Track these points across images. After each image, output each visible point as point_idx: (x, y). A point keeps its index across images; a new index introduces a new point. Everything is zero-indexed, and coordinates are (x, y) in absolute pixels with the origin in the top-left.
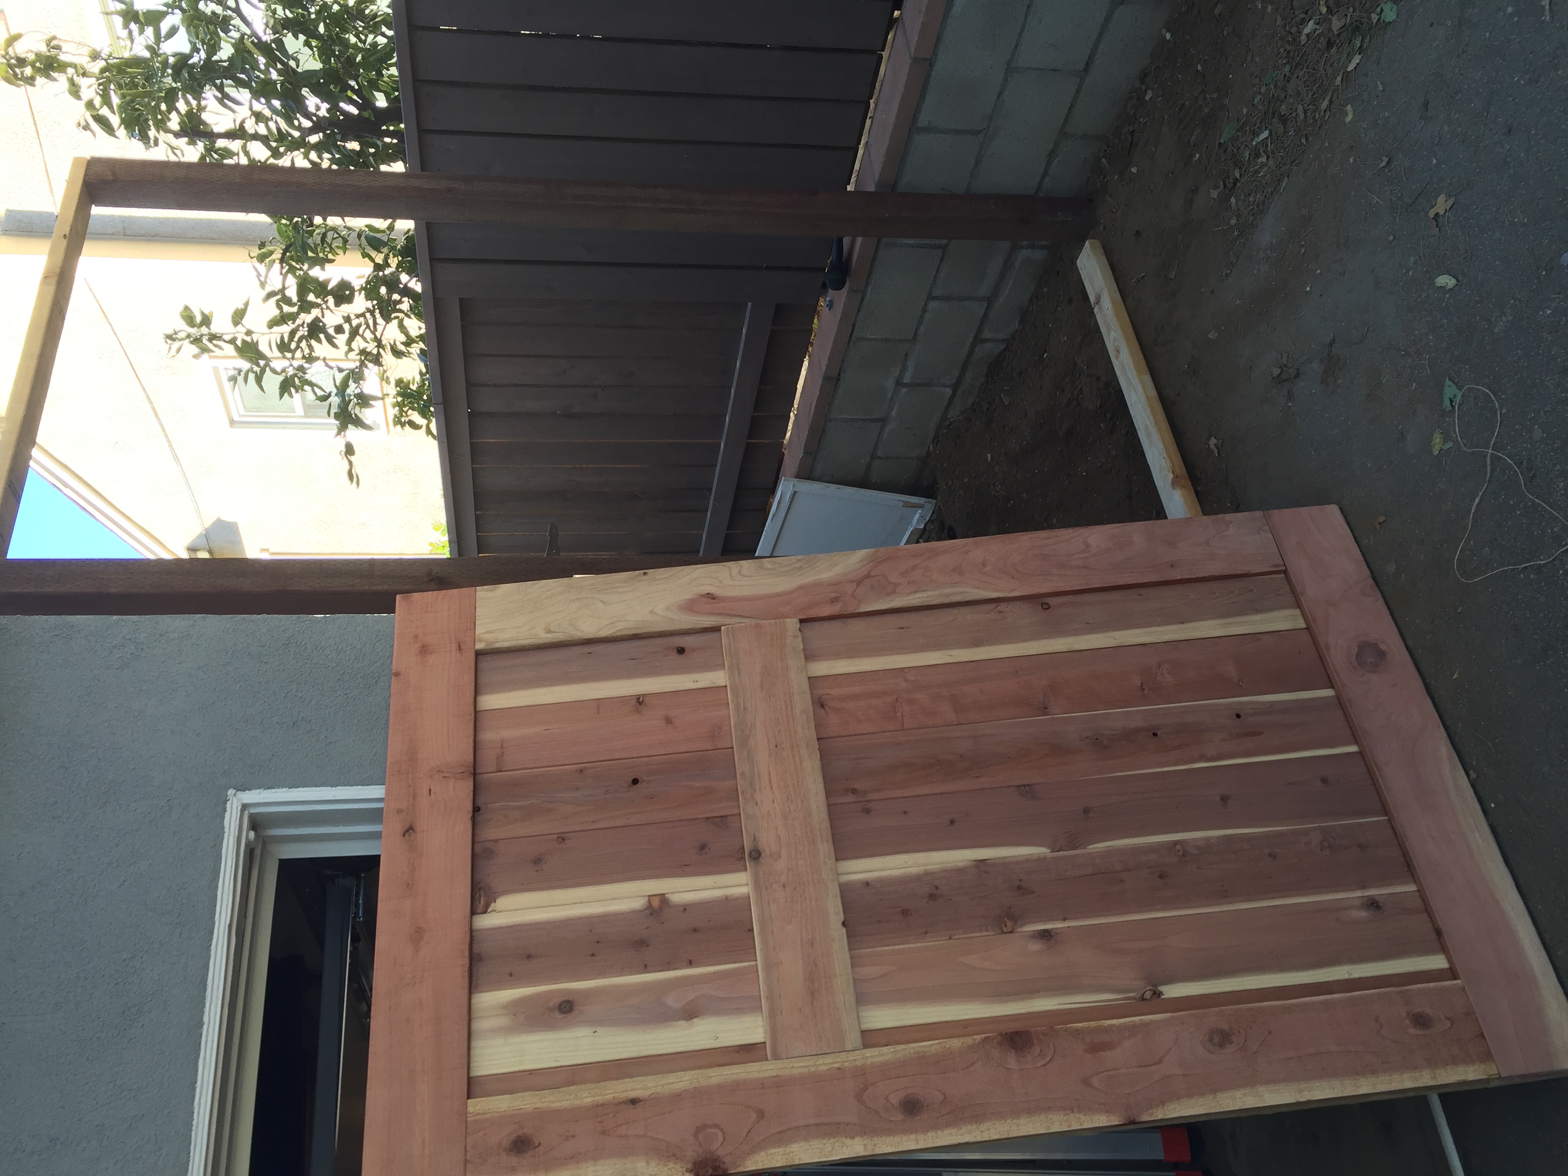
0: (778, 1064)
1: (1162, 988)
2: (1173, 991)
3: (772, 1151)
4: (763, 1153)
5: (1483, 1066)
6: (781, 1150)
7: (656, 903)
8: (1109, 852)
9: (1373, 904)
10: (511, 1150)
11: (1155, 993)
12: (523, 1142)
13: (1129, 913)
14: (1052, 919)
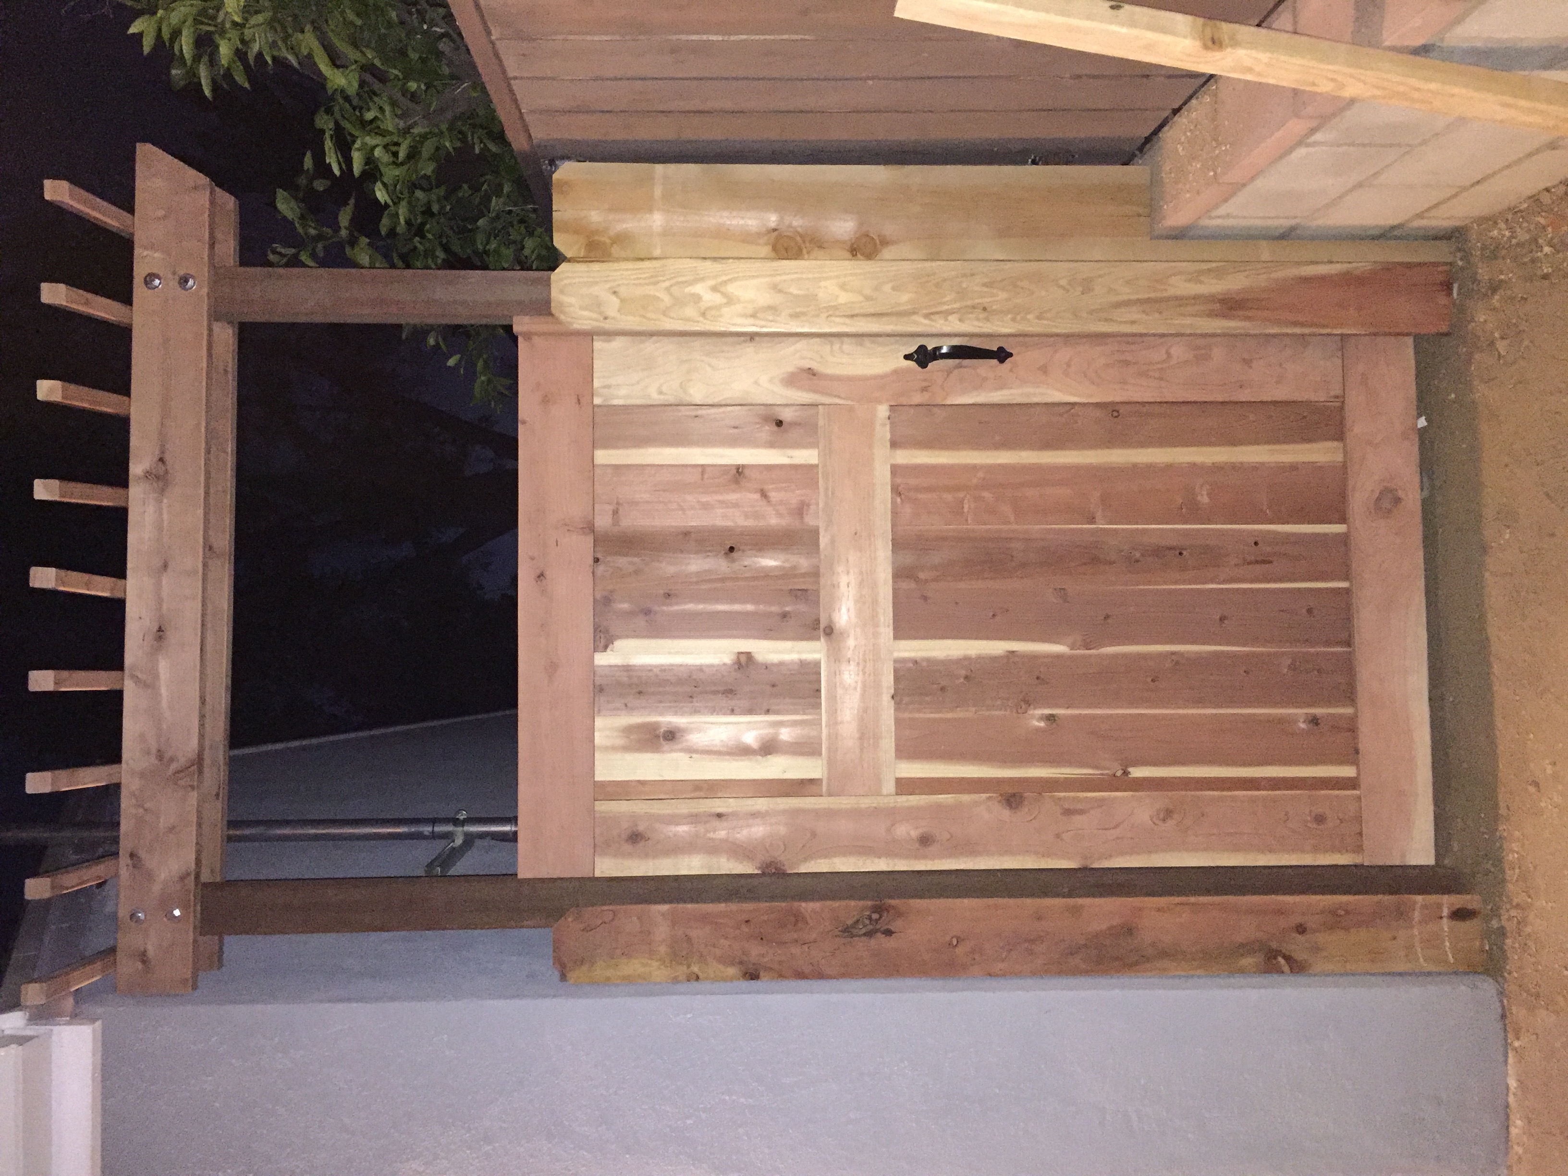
0: (831, 799)
1: (1130, 769)
2: (1137, 772)
3: (819, 861)
4: (813, 862)
5: (1353, 855)
6: (827, 861)
7: (743, 659)
8: (1115, 656)
9: (1314, 721)
10: (627, 840)
11: (1124, 772)
12: (636, 835)
13: (1121, 708)
14: (1058, 706)
